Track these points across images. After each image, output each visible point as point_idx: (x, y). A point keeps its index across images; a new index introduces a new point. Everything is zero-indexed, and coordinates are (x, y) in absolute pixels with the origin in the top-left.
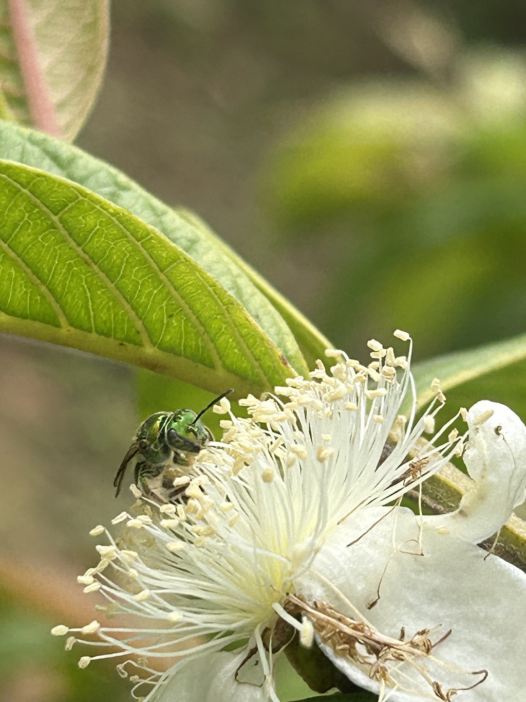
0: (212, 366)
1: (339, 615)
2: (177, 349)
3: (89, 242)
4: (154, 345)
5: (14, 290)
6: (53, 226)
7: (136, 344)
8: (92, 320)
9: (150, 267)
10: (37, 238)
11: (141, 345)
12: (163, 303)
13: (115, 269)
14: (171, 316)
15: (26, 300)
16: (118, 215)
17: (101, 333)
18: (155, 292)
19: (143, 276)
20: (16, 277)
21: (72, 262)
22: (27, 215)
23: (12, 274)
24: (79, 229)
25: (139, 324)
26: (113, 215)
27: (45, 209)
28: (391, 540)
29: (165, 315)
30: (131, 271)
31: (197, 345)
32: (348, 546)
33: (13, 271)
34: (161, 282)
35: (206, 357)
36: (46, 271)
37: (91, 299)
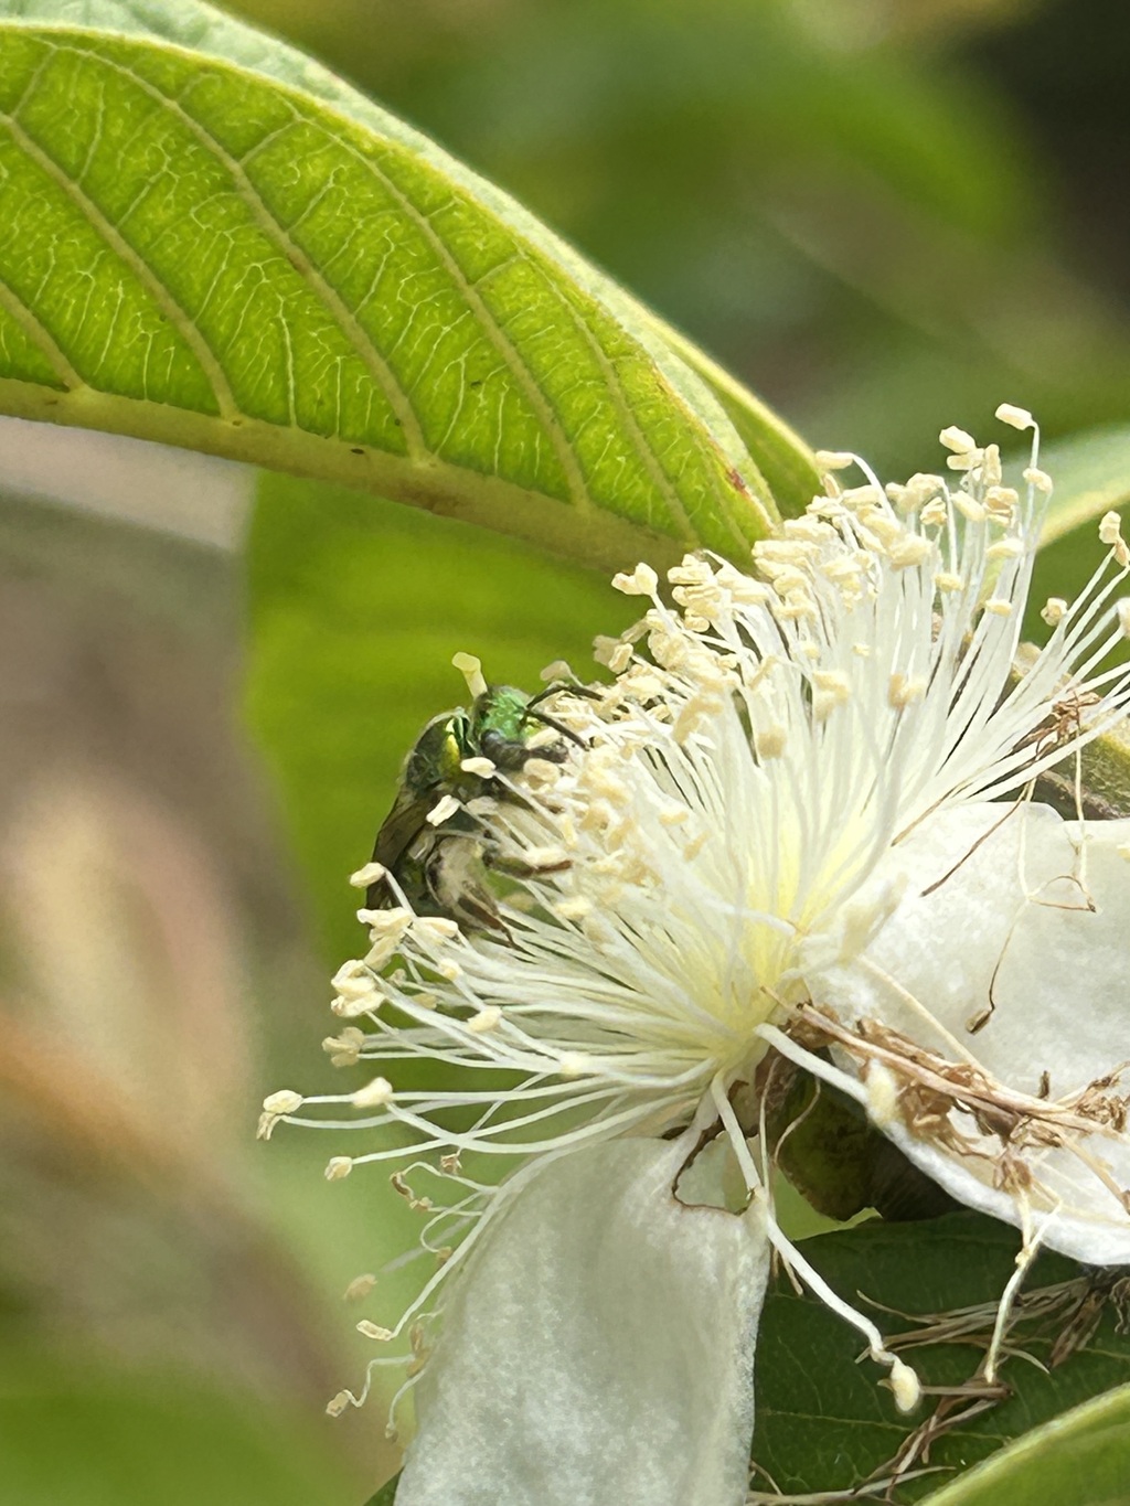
0: (563, 495)
1: (912, 1049)
2: (484, 460)
3: (307, 220)
4: (433, 452)
5: (117, 331)
6: (228, 184)
7: (388, 449)
8: (292, 397)
9: (444, 273)
10: (186, 213)
11: (401, 452)
12: (460, 355)
13: (359, 281)
14: (476, 384)
15: (141, 356)
16: (381, 158)
17: (310, 427)
18: (447, 329)
19: (422, 295)
20: (124, 302)
21: (259, 265)
22: (168, 159)
23: (118, 297)
24: (287, 189)
25: (402, 406)
26: (369, 156)
27: (213, 145)
28: (1015, 878)
29: (463, 383)
30: (397, 284)
31: (531, 447)
32: (925, 894)
33: (120, 289)
34: (463, 307)
35: (549, 474)
36: (198, 288)
37: (293, 351)
